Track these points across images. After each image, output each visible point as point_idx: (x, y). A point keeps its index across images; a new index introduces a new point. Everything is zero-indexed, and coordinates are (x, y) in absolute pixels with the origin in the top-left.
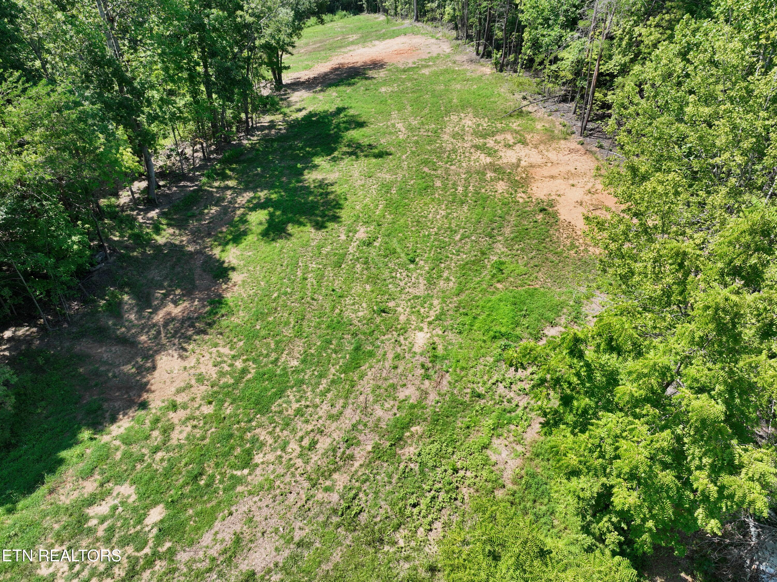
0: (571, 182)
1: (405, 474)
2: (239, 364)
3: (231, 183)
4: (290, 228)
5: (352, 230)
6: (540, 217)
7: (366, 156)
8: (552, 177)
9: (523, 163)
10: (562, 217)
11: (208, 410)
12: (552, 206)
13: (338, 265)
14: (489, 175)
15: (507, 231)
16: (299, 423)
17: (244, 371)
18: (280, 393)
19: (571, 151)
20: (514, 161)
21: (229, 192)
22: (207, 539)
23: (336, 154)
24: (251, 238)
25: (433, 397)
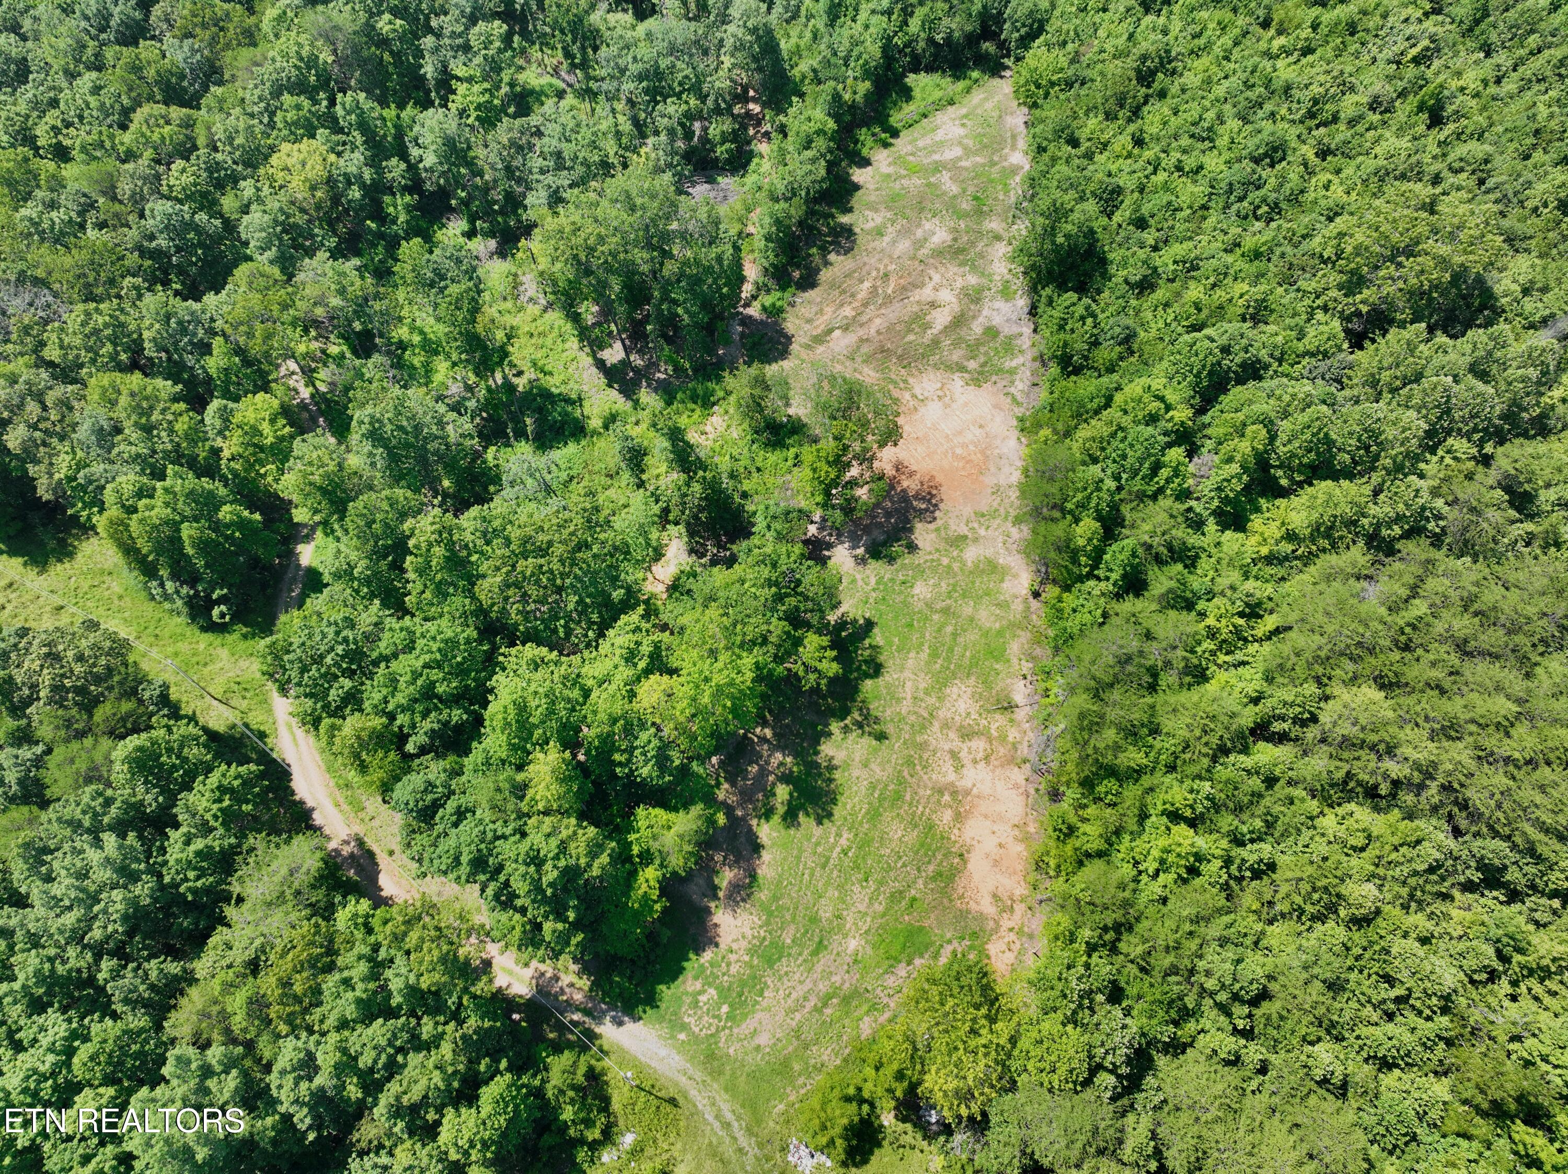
0: (995, 828)
1: (824, 1022)
2: (762, 933)
3: (768, 733)
4: (802, 818)
5: (839, 835)
6: (956, 860)
7: (870, 734)
8: (986, 817)
9: (975, 791)
10: (969, 866)
11: (747, 958)
12: (968, 852)
13: (824, 867)
14: (947, 797)
15: (931, 868)
16: (785, 979)
17: (764, 938)
18: (779, 959)
19: (1016, 786)
20: (970, 785)
21: (766, 747)
22: (744, 1026)
23: (848, 721)
24: (776, 819)
25: (847, 985)
